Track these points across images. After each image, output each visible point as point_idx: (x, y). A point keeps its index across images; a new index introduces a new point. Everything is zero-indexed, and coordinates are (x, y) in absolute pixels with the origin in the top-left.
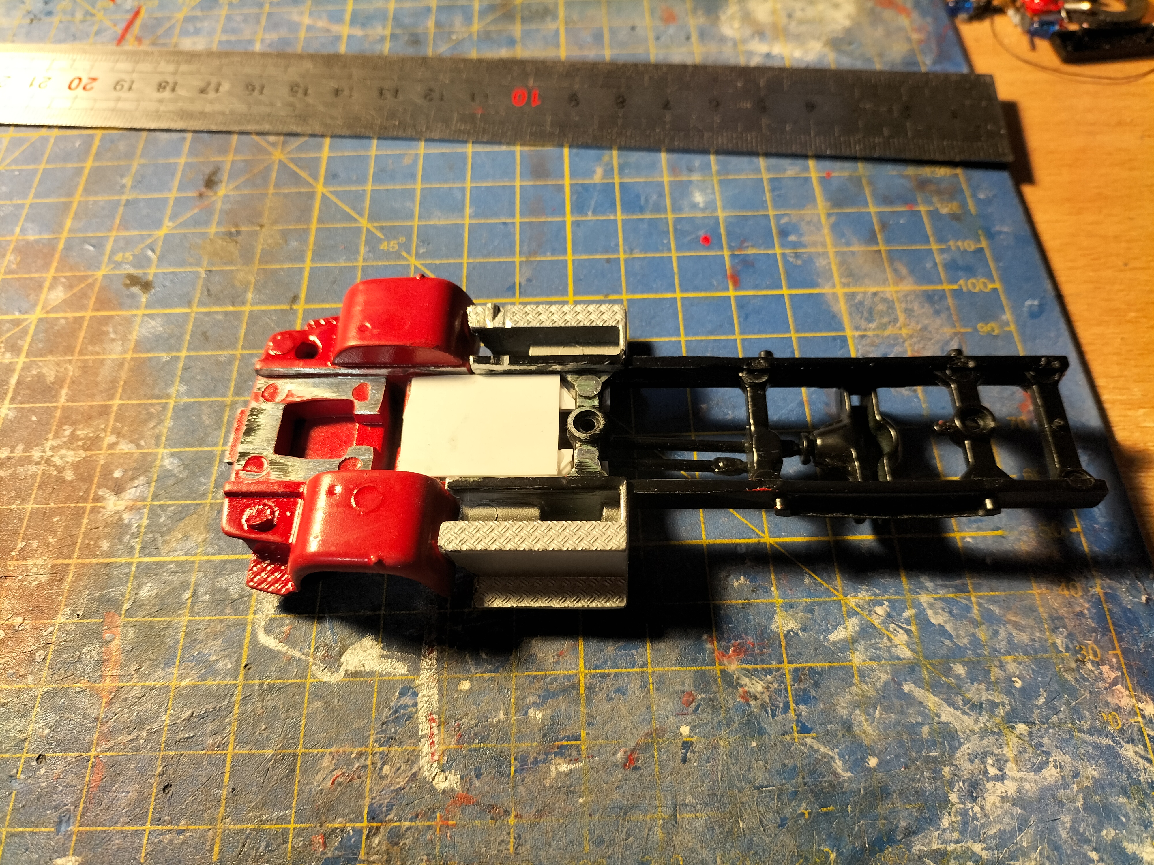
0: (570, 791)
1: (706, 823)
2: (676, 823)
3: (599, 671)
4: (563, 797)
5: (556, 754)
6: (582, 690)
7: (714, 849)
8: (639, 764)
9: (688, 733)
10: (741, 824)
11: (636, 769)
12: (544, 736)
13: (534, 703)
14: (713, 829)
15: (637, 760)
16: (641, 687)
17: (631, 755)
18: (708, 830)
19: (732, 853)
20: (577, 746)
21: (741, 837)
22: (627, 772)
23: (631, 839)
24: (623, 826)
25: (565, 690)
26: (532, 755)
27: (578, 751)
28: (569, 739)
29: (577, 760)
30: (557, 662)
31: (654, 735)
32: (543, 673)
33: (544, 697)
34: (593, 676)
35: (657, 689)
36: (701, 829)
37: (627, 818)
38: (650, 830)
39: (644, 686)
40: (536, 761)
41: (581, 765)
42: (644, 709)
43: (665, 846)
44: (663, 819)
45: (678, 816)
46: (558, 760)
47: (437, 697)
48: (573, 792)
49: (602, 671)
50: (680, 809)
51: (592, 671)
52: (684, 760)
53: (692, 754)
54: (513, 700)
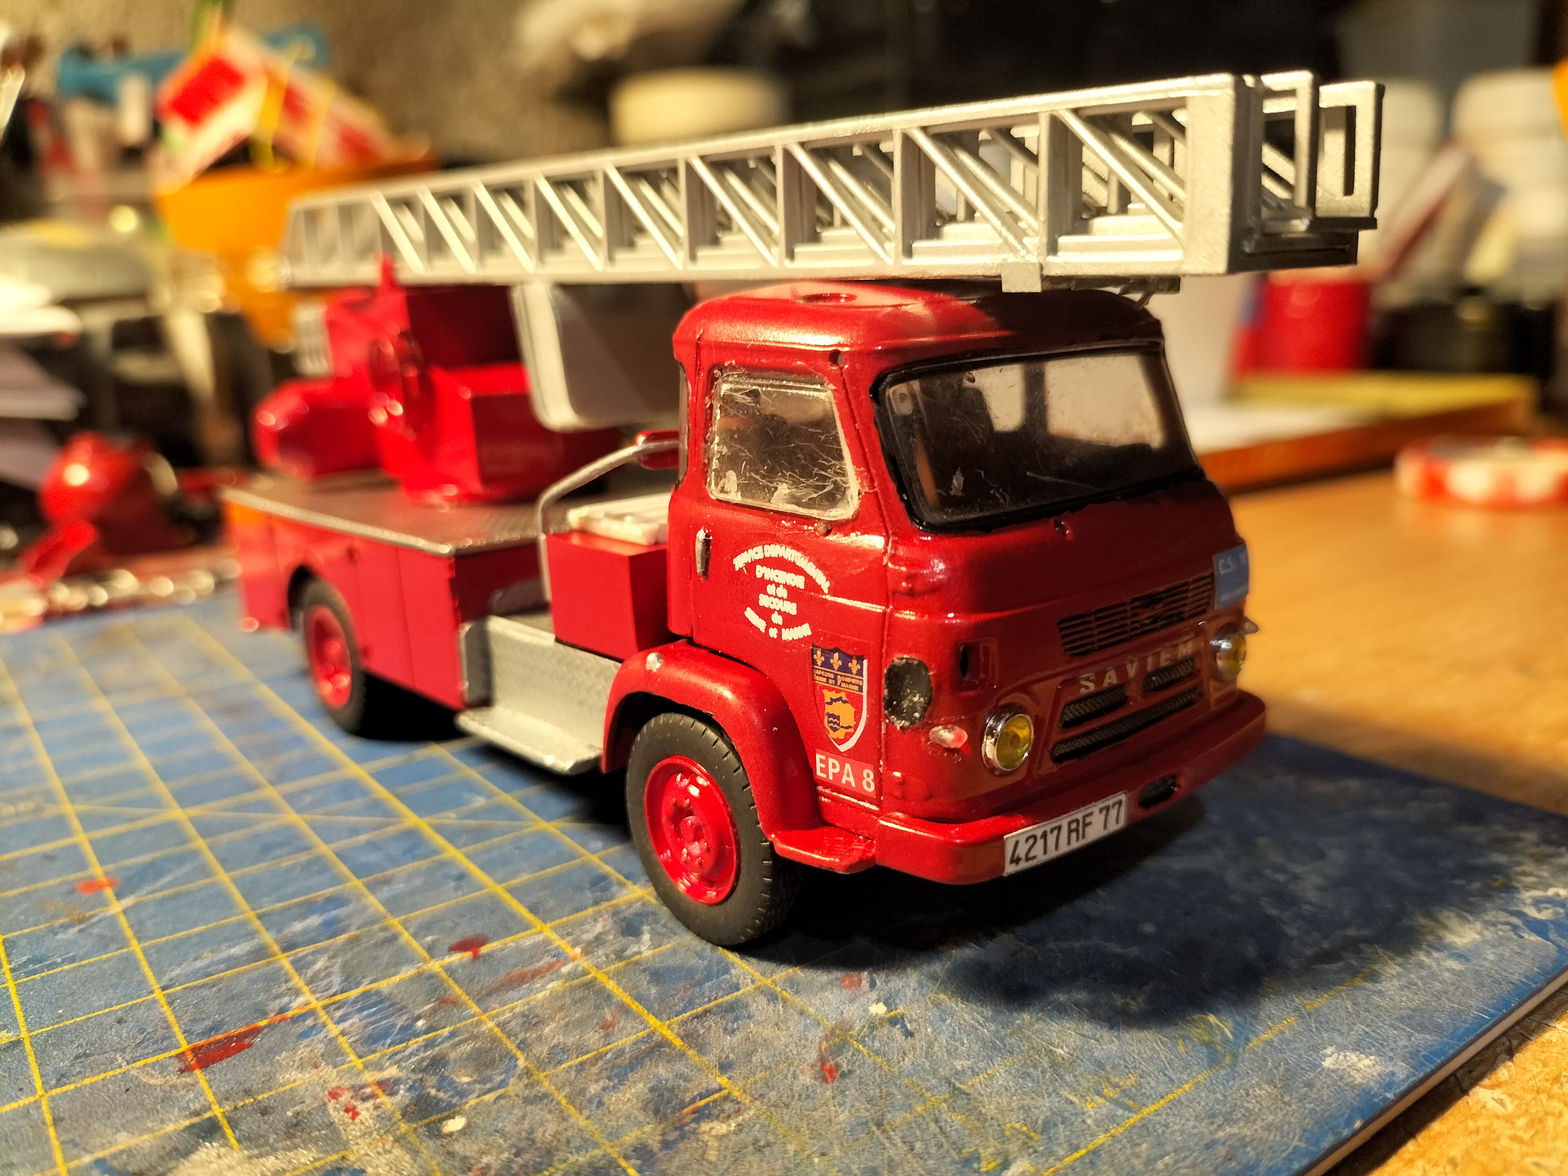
0: (764, 1147)
1: (1010, 1073)
2: (968, 1094)
3: (688, 1014)
4: (755, 1159)
5: (697, 1121)
6: (678, 1042)
7: (1054, 1091)
8: (845, 1067)
9: (885, 1009)
10: (1060, 1051)
11: (843, 1075)
12: (656, 1112)
13: (604, 1089)
14: (1029, 1075)
15: (838, 1066)
16: (769, 1000)
17: (823, 1065)
18: (1022, 1078)
19: (1084, 1083)
20: (726, 1098)
21: (1075, 1062)
22: (836, 1083)
23: (918, 1145)
24: (889, 1138)
25: (649, 1053)
26: (654, 1143)
27: (732, 1101)
28: (702, 1097)
29: (738, 1112)
30: (607, 1035)
31: (837, 1031)
32: (594, 1053)
33: (618, 1075)
34: (684, 1023)
35: (797, 992)
36: (1011, 1083)
37: (888, 1128)
38: (936, 1121)
39: (773, 998)
40: (666, 1145)
41: (751, 1112)
42: (796, 1017)
43: (978, 1124)
44: (945, 1101)
45: (962, 1087)
46: (705, 1126)
47: (407, 1158)
48: (768, 1145)
49: (694, 1011)
50: (957, 1079)
51: (676, 1019)
52: (909, 1034)
53: (914, 1025)
54: (564, 1102)
